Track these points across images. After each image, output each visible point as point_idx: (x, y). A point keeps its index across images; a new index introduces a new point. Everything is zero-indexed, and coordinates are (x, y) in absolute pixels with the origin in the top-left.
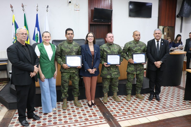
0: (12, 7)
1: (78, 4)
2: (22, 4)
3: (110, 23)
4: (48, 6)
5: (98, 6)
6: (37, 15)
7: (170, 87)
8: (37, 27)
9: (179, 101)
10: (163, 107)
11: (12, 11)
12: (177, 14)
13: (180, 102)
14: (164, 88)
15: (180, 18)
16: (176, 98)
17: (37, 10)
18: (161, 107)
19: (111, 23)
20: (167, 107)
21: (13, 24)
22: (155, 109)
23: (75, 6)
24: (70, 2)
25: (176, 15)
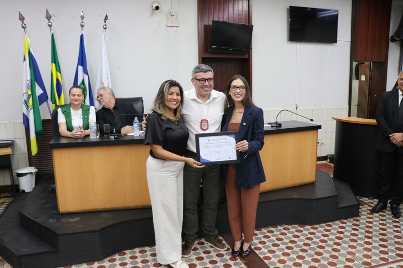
0: (22, 18)
1: (176, 12)
2: (47, 12)
3: (247, 56)
4: (107, 16)
5: (219, 18)
6: (82, 37)
8: (82, 66)
11: (24, 28)
12: (391, 34)
15: (398, 42)
17: (82, 26)
19: (249, 56)
21: (25, 60)
23: (168, 17)
24: (157, 8)
25: (390, 37)
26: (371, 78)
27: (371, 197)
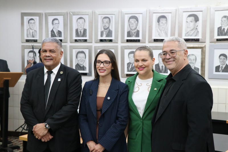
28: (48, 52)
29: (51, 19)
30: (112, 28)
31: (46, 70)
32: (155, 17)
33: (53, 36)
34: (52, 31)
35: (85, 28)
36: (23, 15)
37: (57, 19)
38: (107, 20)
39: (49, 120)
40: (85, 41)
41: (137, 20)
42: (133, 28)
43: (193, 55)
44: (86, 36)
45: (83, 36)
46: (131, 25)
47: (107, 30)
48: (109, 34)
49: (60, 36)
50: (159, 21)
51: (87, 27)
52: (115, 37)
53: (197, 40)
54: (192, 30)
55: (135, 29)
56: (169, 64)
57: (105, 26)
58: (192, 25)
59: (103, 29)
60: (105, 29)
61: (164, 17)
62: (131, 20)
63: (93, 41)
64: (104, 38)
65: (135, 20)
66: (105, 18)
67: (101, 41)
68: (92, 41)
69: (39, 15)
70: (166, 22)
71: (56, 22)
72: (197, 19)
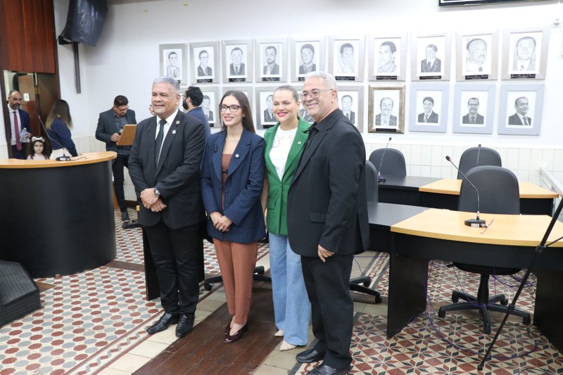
7: (91, 272)
9: (136, 307)
10: (99, 344)
13: (139, 310)
14: (72, 279)
15: (70, 46)
16: (123, 302)
18: (93, 345)
20: (110, 338)
22: (78, 362)
25: (57, 37)
26: (38, 96)
27: (57, 275)
28: (159, 96)
29: (197, 51)
30: (279, 62)
31: (159, 119)
32: (337, 46)
33: (201, 75)
34: (200, 68)
35: (243, 62)
36: (163, 47)
37: (205, 52)
38: (272, 50)
39: (159, 184)
40: (243, 80)
41: (313, 50)
42: (308, 61)
43: (389, 98)
44: (244, 74)
45: (240, 74)
46: (304, 58)
47: (273, 65)
48: (275, 70)
49: (210, 74)
50: (342, 51)
51: (245, 61)
52: (283, 74)
53: (394, 78)
54: (387, 64)
55: (310, 63)
56: (310, 109)
57: (270, 59)
58: (387, 56)
59: (266, 64)
60: (269, 63)
61: (349, 45)
62: (304, 50)
63: (254, 81)
64: (268, 75)
65: (310, 50)
66: (269, 48)
67: (264, 79)
68: (252, 79)
69: (182, 46)
70: (351, 52)
71: (204, 55)
72: (393, 49)
